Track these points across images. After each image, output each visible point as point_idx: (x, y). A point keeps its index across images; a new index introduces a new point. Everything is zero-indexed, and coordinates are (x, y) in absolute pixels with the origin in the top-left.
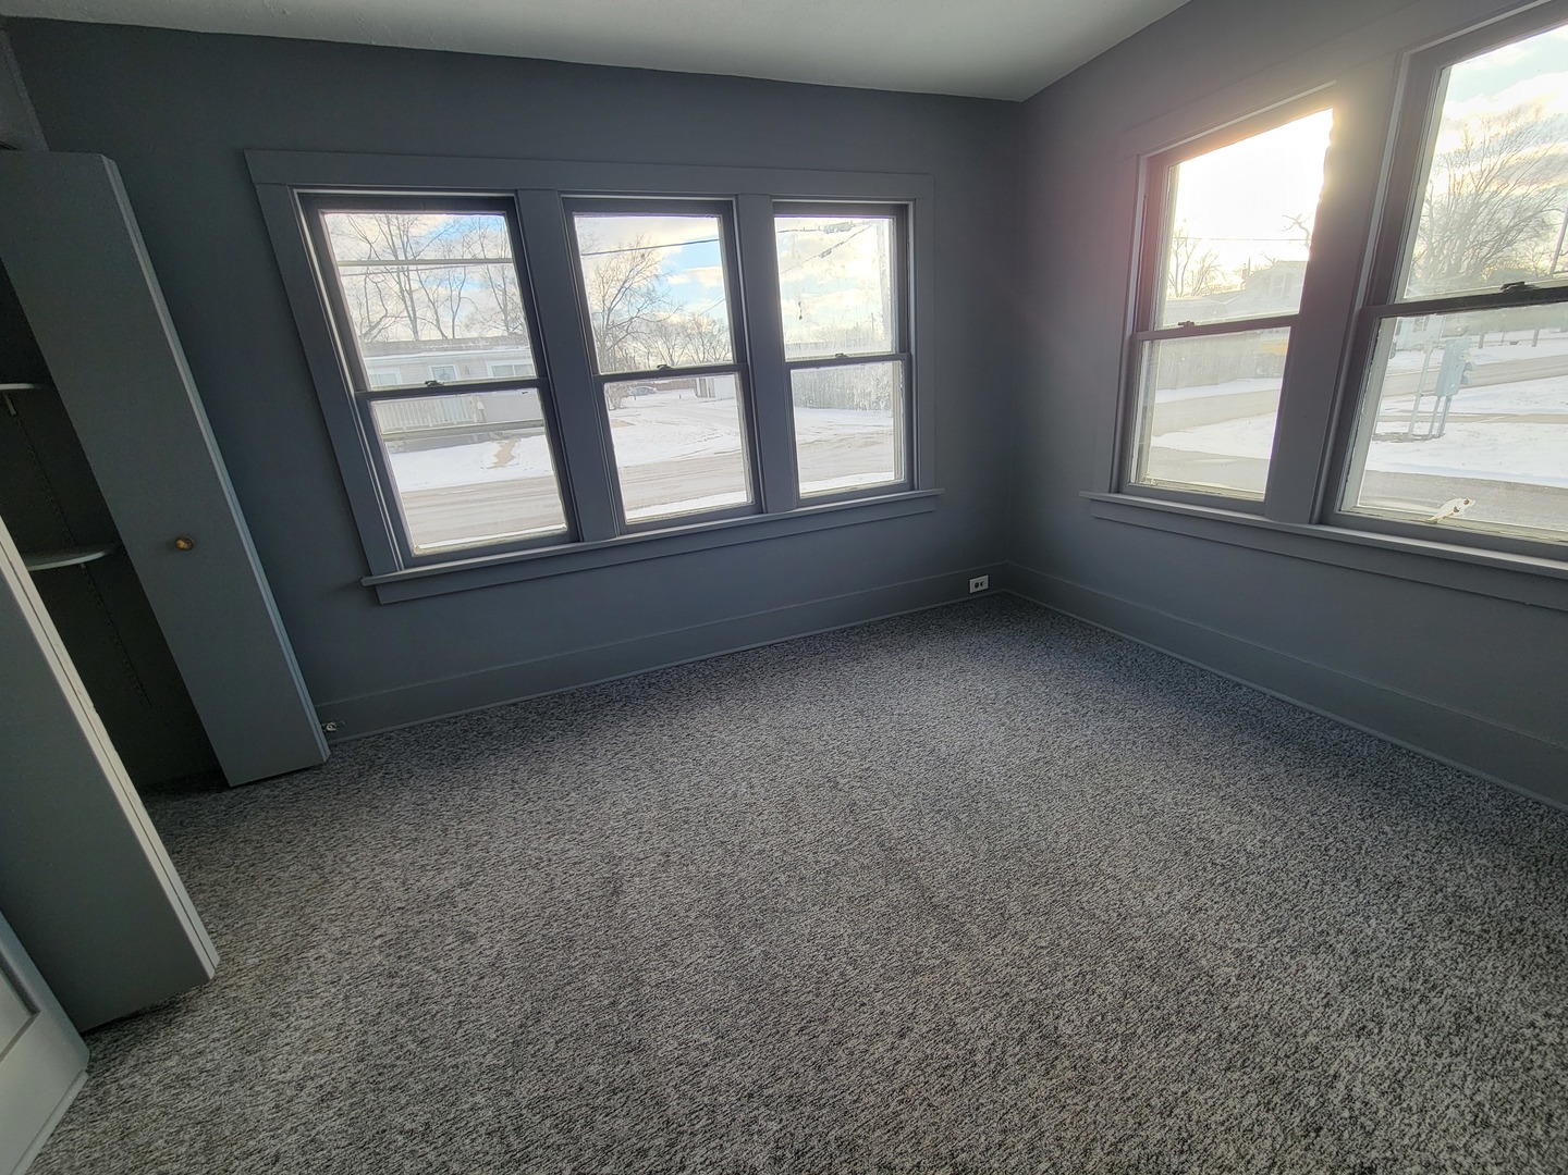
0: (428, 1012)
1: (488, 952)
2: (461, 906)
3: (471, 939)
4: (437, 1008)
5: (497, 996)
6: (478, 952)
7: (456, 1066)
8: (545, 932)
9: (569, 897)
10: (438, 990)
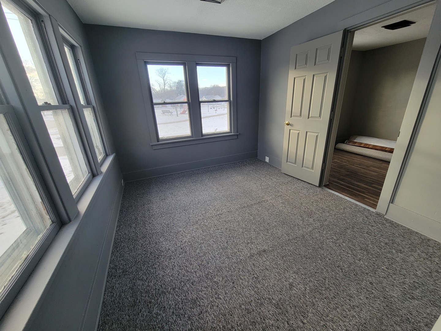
0: (318, 283)
1: (294, 277)
2: (280, 296)
3: (291, 285)
4: (315, 281)
5: (305, 268)
6: (295, 280)
7: (325, 268)
8: (282, 264)
9: (268, 263)
10: (311, 284)
